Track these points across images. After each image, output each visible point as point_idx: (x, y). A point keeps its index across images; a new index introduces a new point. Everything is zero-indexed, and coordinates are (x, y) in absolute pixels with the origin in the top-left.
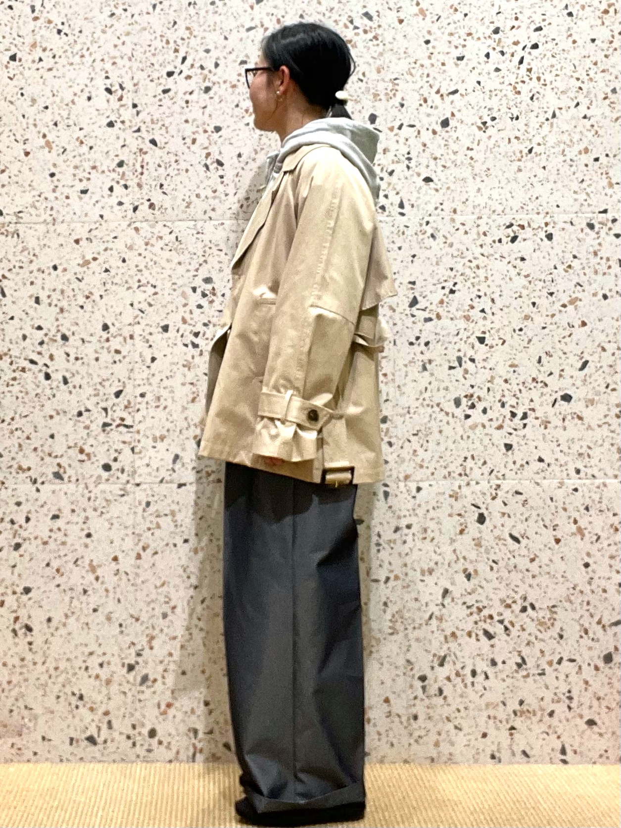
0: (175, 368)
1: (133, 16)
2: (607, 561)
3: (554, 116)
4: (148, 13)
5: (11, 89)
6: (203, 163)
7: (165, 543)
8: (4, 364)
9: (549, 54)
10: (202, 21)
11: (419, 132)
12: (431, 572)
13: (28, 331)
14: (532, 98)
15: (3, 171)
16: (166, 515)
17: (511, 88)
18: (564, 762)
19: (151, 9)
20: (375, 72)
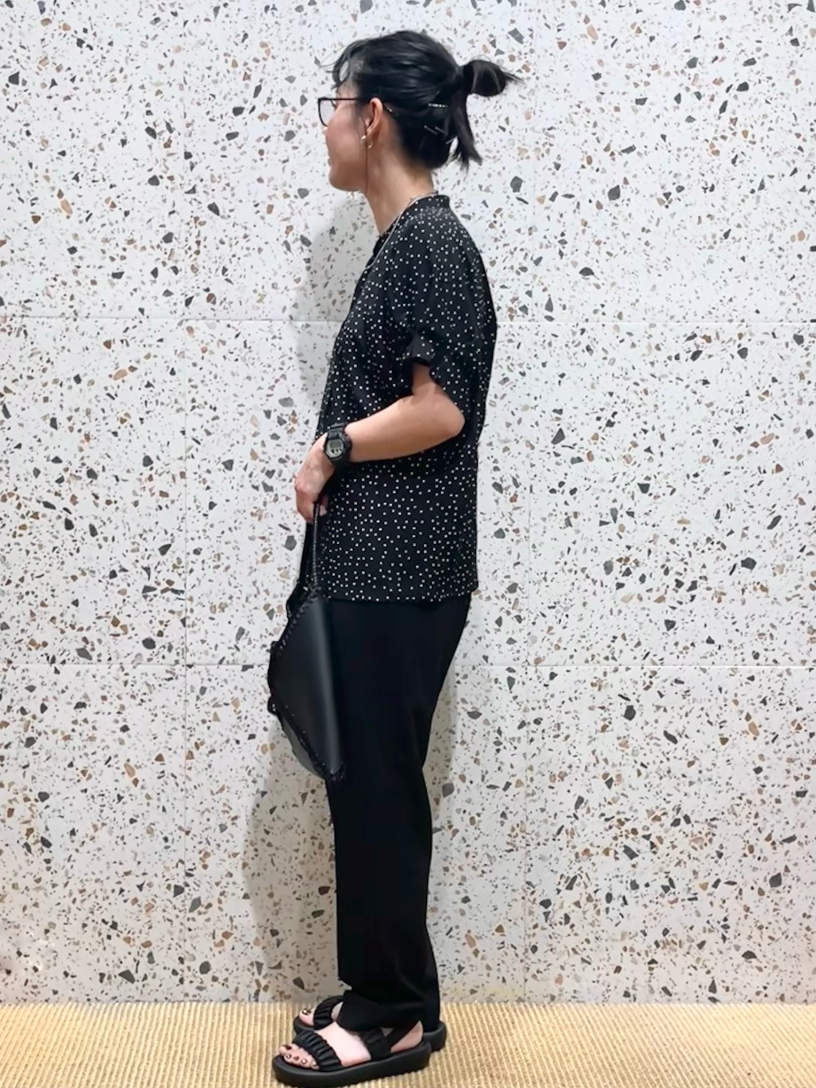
0: (240, 517)
1: (185, 23)
2: (785, 765)
3: (762, 187)
4: (207, 20)
5: (12, 125)
6: (282, 240)
7: (225, 739)
8: (10, 506)
9: (762, 99)
10: (284, 33)
11: (579, 204)
12: (563, 776)
13: (41, 463)
14: (734, 161)
15: (3, 243)
16: (226, 704)
17: (707, 145)
18: (714, 1000)
19: (211, 16)
20: (523, 117)
